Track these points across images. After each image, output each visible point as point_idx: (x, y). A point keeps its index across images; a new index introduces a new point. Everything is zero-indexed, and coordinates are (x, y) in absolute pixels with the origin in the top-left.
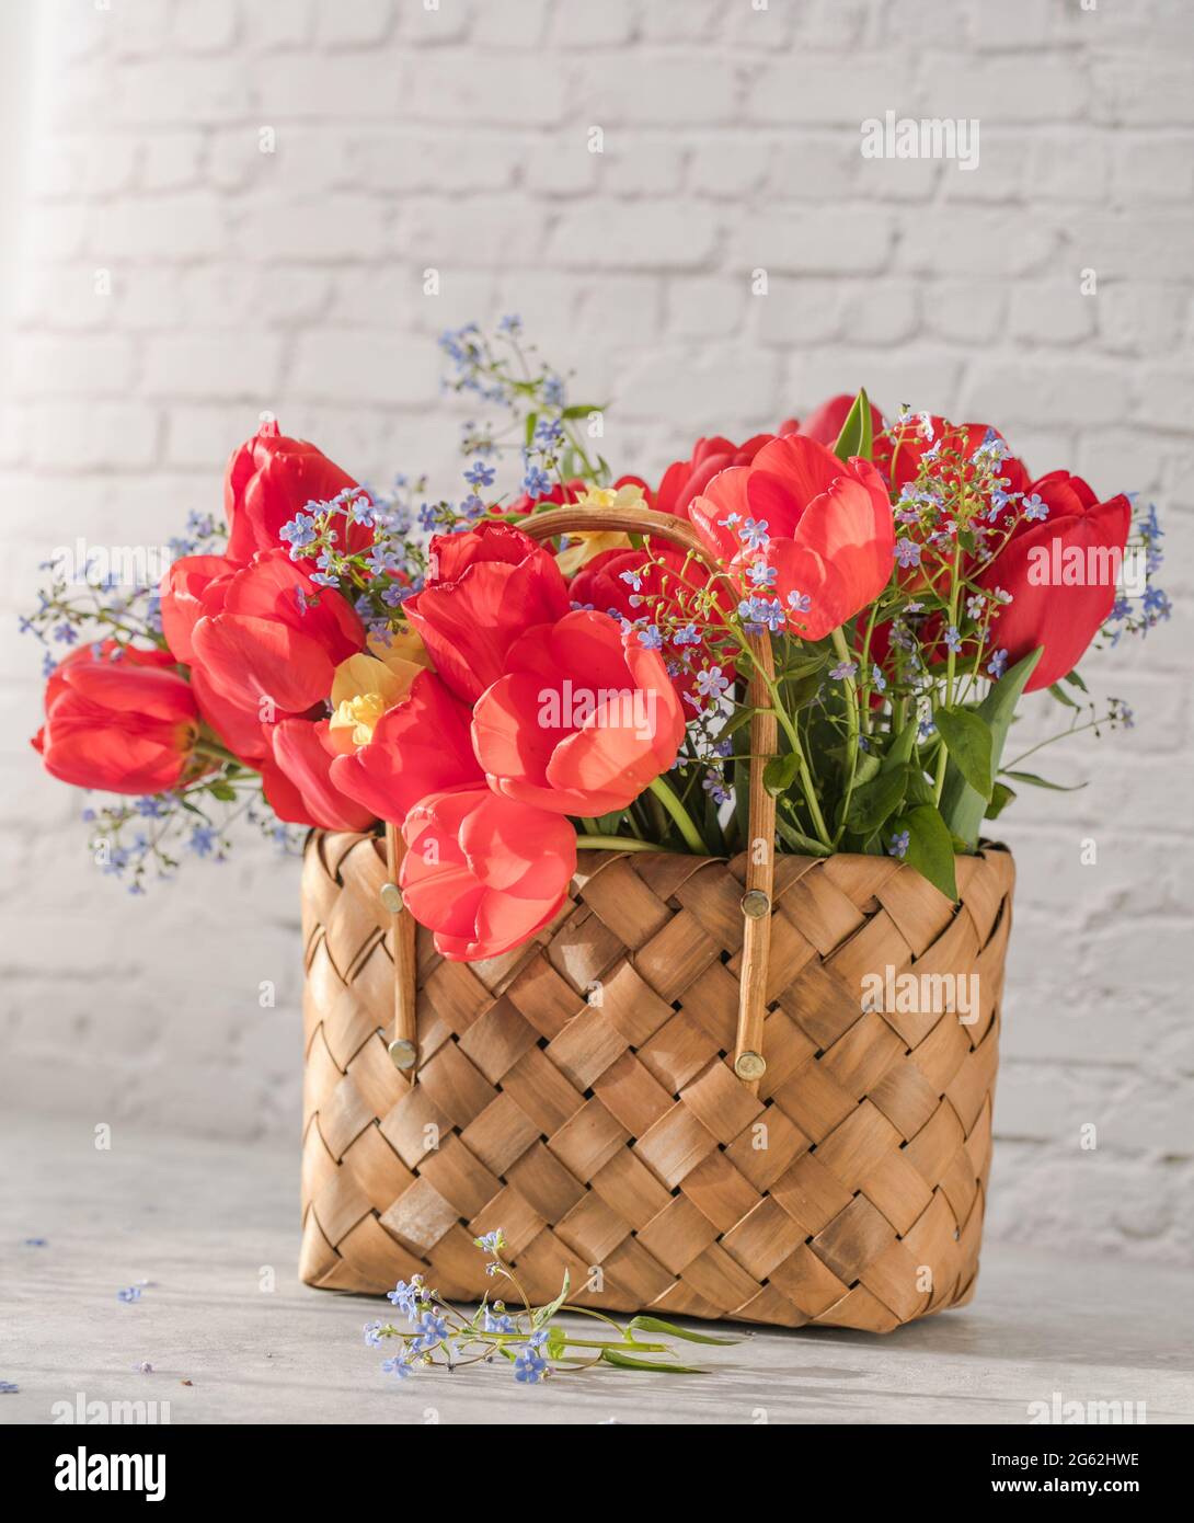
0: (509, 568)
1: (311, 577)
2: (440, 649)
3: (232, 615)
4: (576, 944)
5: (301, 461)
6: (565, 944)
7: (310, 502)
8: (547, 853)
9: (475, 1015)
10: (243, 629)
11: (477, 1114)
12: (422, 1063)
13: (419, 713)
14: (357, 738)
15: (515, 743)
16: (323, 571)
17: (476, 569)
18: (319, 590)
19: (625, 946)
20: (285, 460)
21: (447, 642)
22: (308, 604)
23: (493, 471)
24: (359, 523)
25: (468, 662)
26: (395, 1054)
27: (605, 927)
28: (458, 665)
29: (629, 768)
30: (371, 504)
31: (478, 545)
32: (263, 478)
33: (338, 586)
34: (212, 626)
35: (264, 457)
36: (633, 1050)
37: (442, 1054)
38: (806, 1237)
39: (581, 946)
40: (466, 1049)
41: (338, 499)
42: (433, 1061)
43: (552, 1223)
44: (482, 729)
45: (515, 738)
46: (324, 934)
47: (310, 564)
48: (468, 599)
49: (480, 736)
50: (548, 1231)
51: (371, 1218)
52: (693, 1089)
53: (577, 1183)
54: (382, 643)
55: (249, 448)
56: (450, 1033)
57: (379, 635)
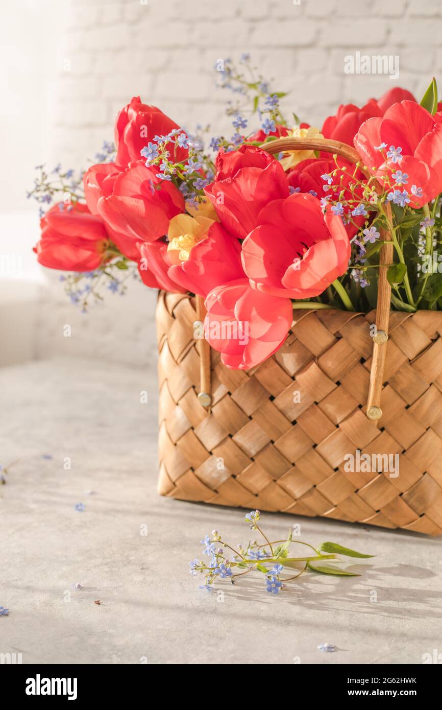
0: (260, 170)
1: (157, 175)
2: (223, 212)
3: (116, 196)
4: (289, 353)
5: (151, 116)
6: (284, 353)
7: (156, 136)
8: (279, 318)
9: (240, 384)
10: (122, 203)
11: (240, 428)
12: (214, 403)
13: (213, 245)
14: (181, 256)
15: (262, 261)
16: (162, 172)
17: (243, 171)
18: (161, 182)
19: (313, 355)
20: (143, 115)
21: (227, 209)
22: (155, 188)
23: (246, 121)
24: (181, 147)
25: (238, 220)
26: (200, 399)
27: (304, 346)
28: (233, 220)
29: (325, 277)
30: (187, 137)
31: (241, 158)
32: (132, 124)
33: (170, 180)
34: (106, 202)
35: (133, 114)
36: (316, 403)
37: (223, 401)
38: (399, 493)
39: (291, 354)
40: (235, 399)
41: (170, 135)
42: (219, 404)
43: (275, 479)
44: (247, 255)
45: (262, 258)
46: (167, 339)
47: (157, 169)
48: (239, 187)
49: (246, 258)
50: (273, 483)
51: (190, 472)
52: (346, 423)
53: (288, 463)
54: (194, 208)
55: (126, 110)
56: (227, 391)
57: (191, 204)
